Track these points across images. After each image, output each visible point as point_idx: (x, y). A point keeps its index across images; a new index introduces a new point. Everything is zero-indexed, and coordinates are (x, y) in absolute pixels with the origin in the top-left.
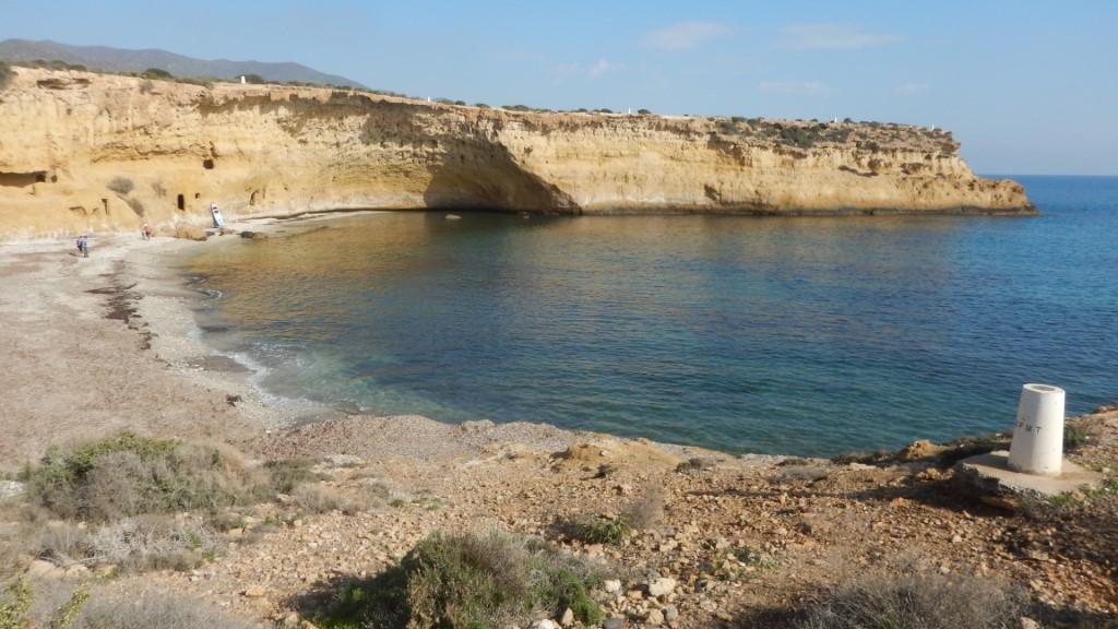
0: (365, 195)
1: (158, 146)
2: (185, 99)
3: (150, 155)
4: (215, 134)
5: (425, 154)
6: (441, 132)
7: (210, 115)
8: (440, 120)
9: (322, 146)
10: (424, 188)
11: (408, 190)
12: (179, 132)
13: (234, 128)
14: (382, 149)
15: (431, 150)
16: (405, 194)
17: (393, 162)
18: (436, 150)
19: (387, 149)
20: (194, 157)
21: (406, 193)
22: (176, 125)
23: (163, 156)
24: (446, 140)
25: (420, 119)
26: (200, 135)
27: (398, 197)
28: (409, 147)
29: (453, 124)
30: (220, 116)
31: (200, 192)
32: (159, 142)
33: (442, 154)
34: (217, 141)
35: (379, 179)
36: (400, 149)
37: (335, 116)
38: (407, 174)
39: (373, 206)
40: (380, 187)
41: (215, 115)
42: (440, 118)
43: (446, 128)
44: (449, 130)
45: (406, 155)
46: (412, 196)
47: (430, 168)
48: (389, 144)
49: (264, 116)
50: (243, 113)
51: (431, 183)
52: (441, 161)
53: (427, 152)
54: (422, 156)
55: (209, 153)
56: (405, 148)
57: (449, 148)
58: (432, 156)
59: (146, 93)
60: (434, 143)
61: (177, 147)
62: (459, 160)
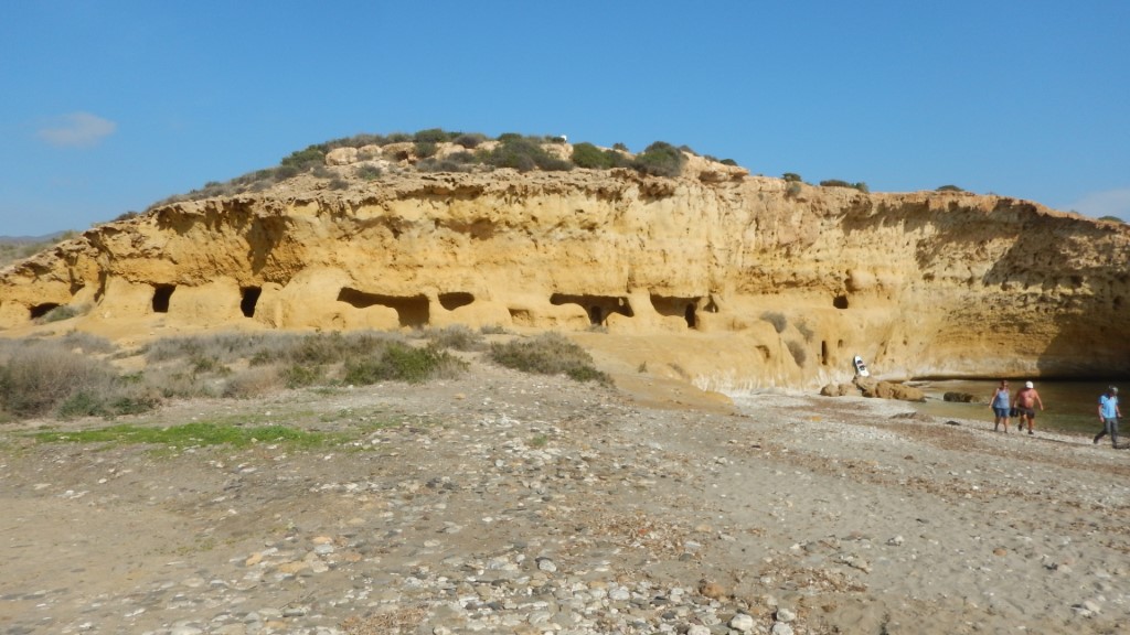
0: (961, 357)
1: (794, 275)
2: (834, 207)
3: (781, 287)
4: (855, 259)
5: (1059, 298)
6: (1095, 264)
7: (853, 232)
8: (1097, 246)
9: (950, 283)
10: (1040, 348)
11: (1017, 352)
12: (819, 256)
13: (874, 252)
14: (1001, 292)
15: (1069, 291)
16: (1011, 355)
17: (1011, 310)
18: (1079, 290)
19: (1008, 292)
20: (825, 293)
21: (1015, 355)
22: (818, 244)
23: (795, 289)
24: (1096, 275)
25: (1073, 245)
26: (837, 260)
27: (1002, 362)
28: (1037, 289)
29: (1117, 250)
30: (863, 234)
31: (844, 338)
32: (797, 269)
33: (1085, 297)
34: (856, 268)
35: (984, 336)
36: (1024, 292)
37: (975, 240)
38: (1023, 327)
39: (969, 374)
40: (982, 346)
41: (858, 232)
42: (1099, 242)
43: (1103, 258)
44: (1109, 260)
45: (1030, 300)
46: (1022, 360)
47: (1058, 318)
48: (1013, 284)
49: (908, 234)
50: (888, 229)
51: (1055, 341)
52: (1081, 307)
53: (1062, 295)
54: (1054, 301)
55: (843, 286)
56: (1031, 289)
57: (1098, 287)
58: (1068, 301)
59: (791, 199)
60: (1076, 280)
61: (813, 276)
62: (1110, 305)
